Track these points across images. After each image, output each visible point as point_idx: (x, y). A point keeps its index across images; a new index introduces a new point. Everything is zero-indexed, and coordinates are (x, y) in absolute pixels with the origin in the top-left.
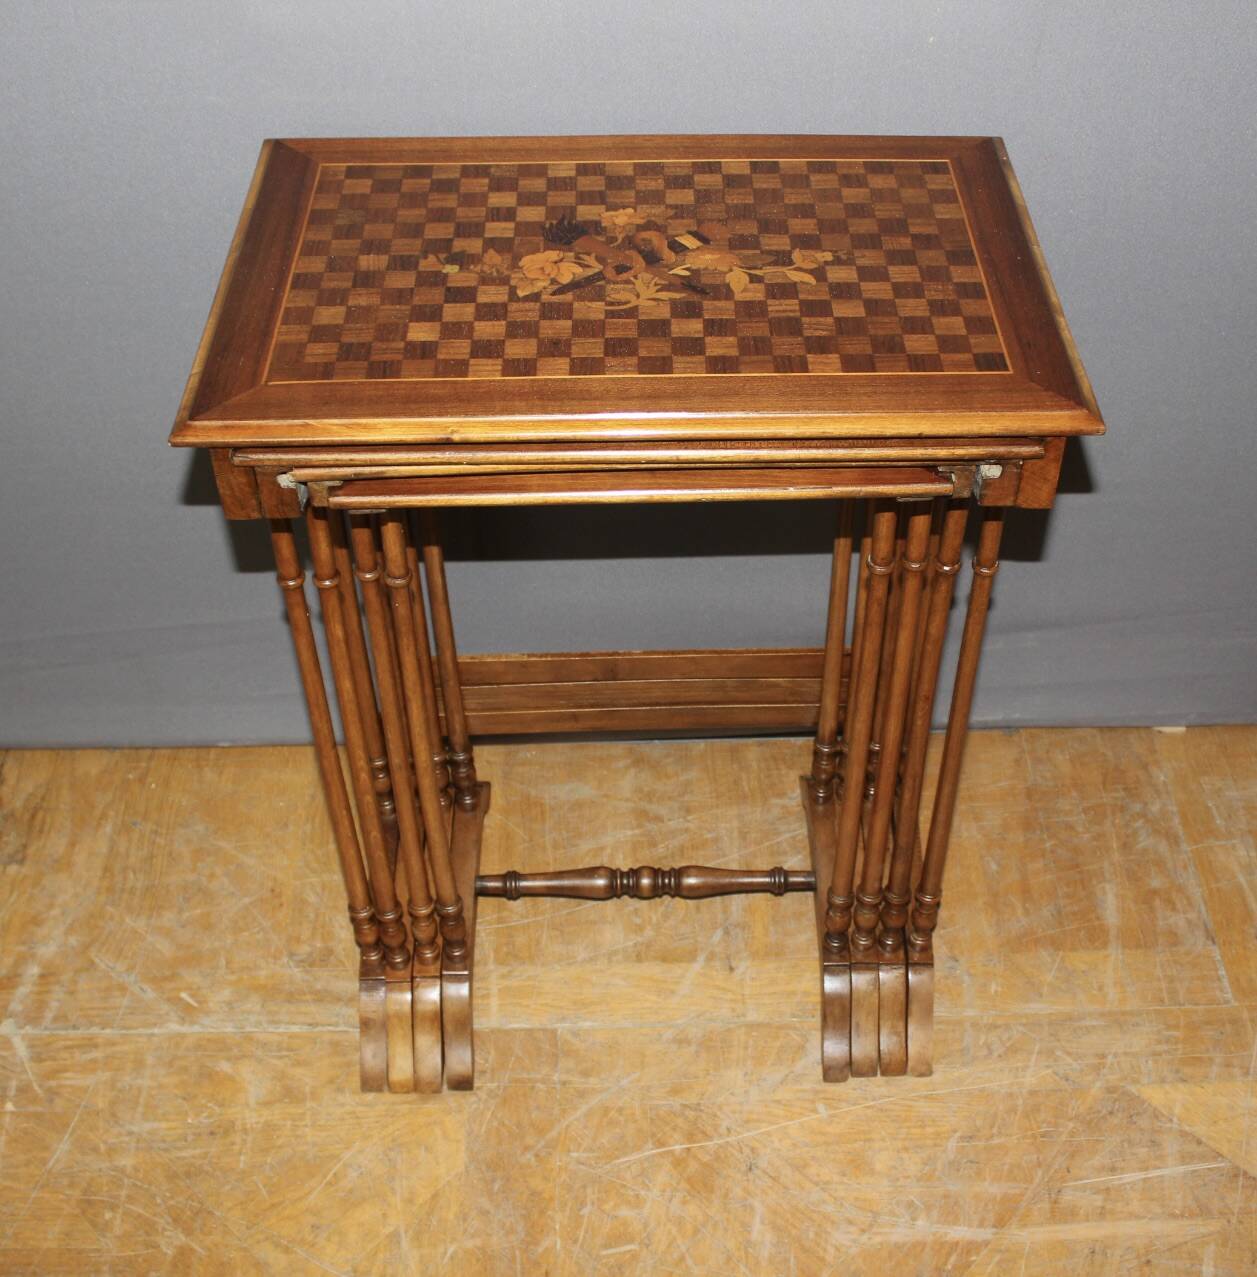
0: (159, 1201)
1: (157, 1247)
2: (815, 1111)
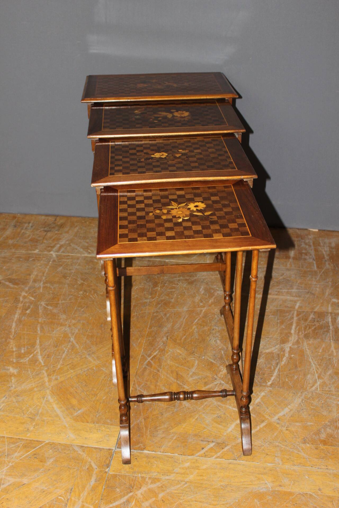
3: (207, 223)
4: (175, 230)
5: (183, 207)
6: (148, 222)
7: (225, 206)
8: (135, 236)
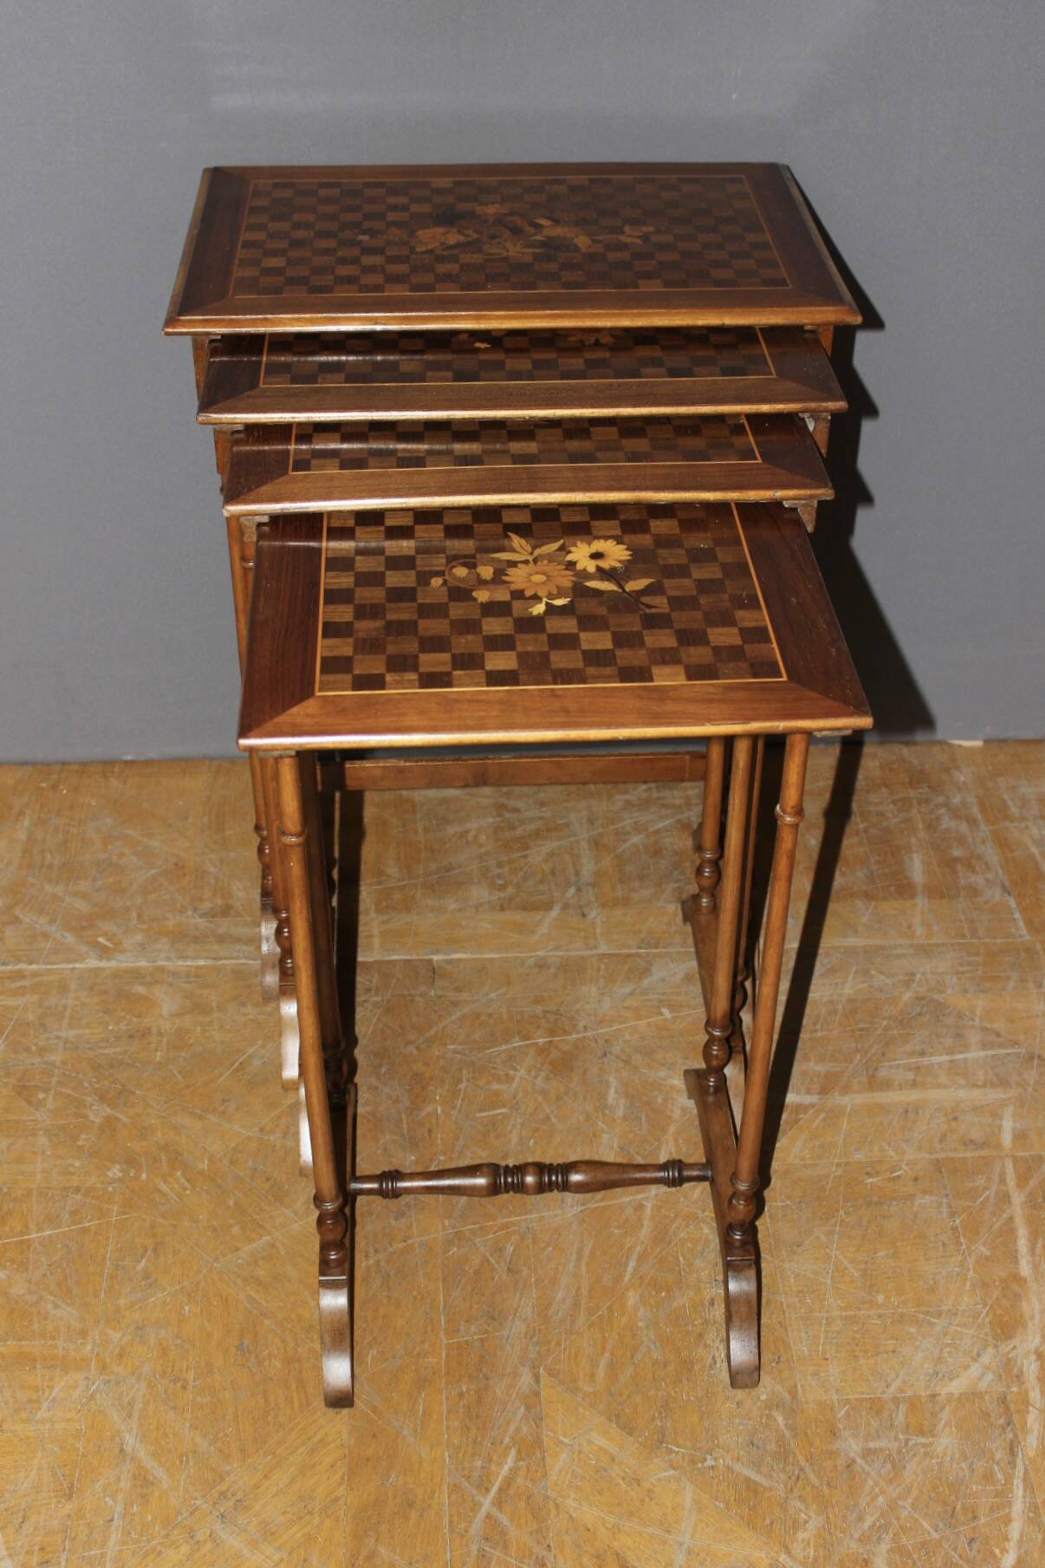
0: (86, 1084)
1: (86, 1117)
2: (661, 1014)
3: (632, 623)
4: (519, 648)
5: (550, 558)
6: (426, 611)
7: (698, 557)
8: (374, 665)
